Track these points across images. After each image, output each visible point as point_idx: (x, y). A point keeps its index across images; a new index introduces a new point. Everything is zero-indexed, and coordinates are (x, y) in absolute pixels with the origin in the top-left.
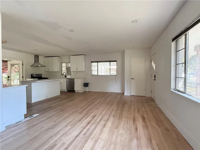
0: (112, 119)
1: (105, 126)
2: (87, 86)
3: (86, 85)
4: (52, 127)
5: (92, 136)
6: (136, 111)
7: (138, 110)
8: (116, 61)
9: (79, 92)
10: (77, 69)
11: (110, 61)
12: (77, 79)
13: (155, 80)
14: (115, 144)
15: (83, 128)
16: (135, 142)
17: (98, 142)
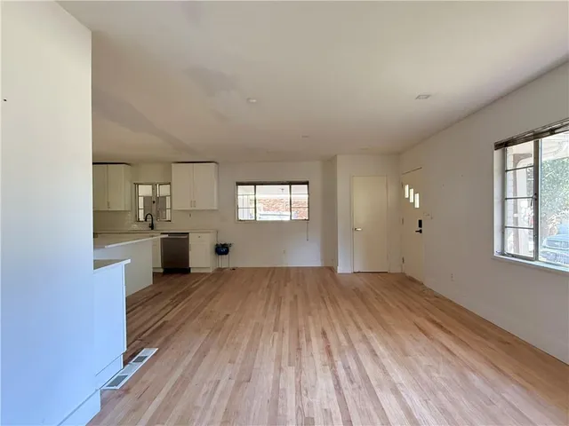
0: (371, 335)
1: (376, 355)
2: (226, 252)
3: (222, 250)
4: (245, 377)
5: (374, 383)
6: (406, 310)
7: (409, 308)
8: (307, 183)
9: (202, 271)
10: (193, 203)
11: (291, 183)
12: (199, 235)
13: (421, 231)
14: (444, 391)
15: (328, 367)
16: (473, 377)
17: (403, 394)
